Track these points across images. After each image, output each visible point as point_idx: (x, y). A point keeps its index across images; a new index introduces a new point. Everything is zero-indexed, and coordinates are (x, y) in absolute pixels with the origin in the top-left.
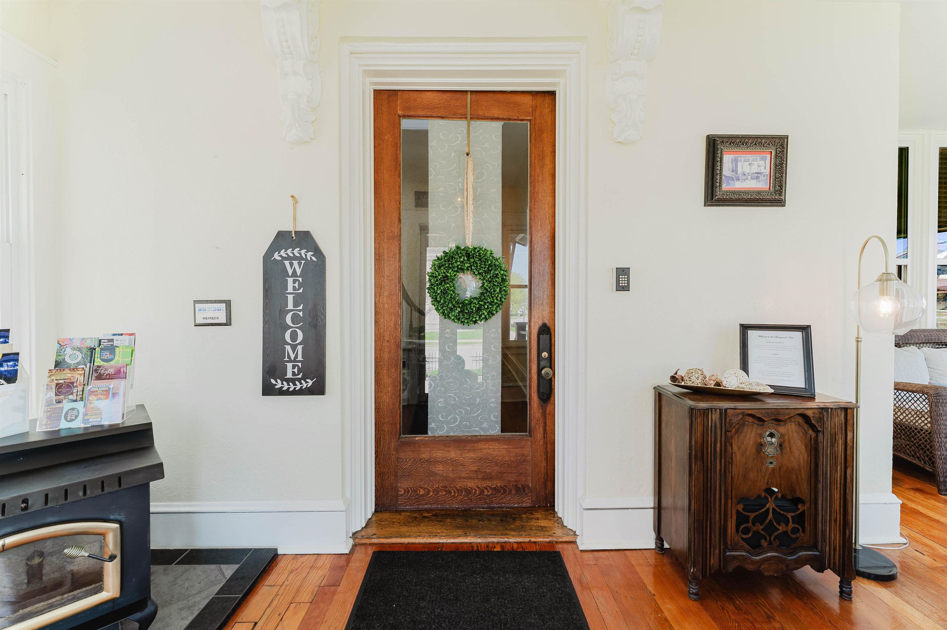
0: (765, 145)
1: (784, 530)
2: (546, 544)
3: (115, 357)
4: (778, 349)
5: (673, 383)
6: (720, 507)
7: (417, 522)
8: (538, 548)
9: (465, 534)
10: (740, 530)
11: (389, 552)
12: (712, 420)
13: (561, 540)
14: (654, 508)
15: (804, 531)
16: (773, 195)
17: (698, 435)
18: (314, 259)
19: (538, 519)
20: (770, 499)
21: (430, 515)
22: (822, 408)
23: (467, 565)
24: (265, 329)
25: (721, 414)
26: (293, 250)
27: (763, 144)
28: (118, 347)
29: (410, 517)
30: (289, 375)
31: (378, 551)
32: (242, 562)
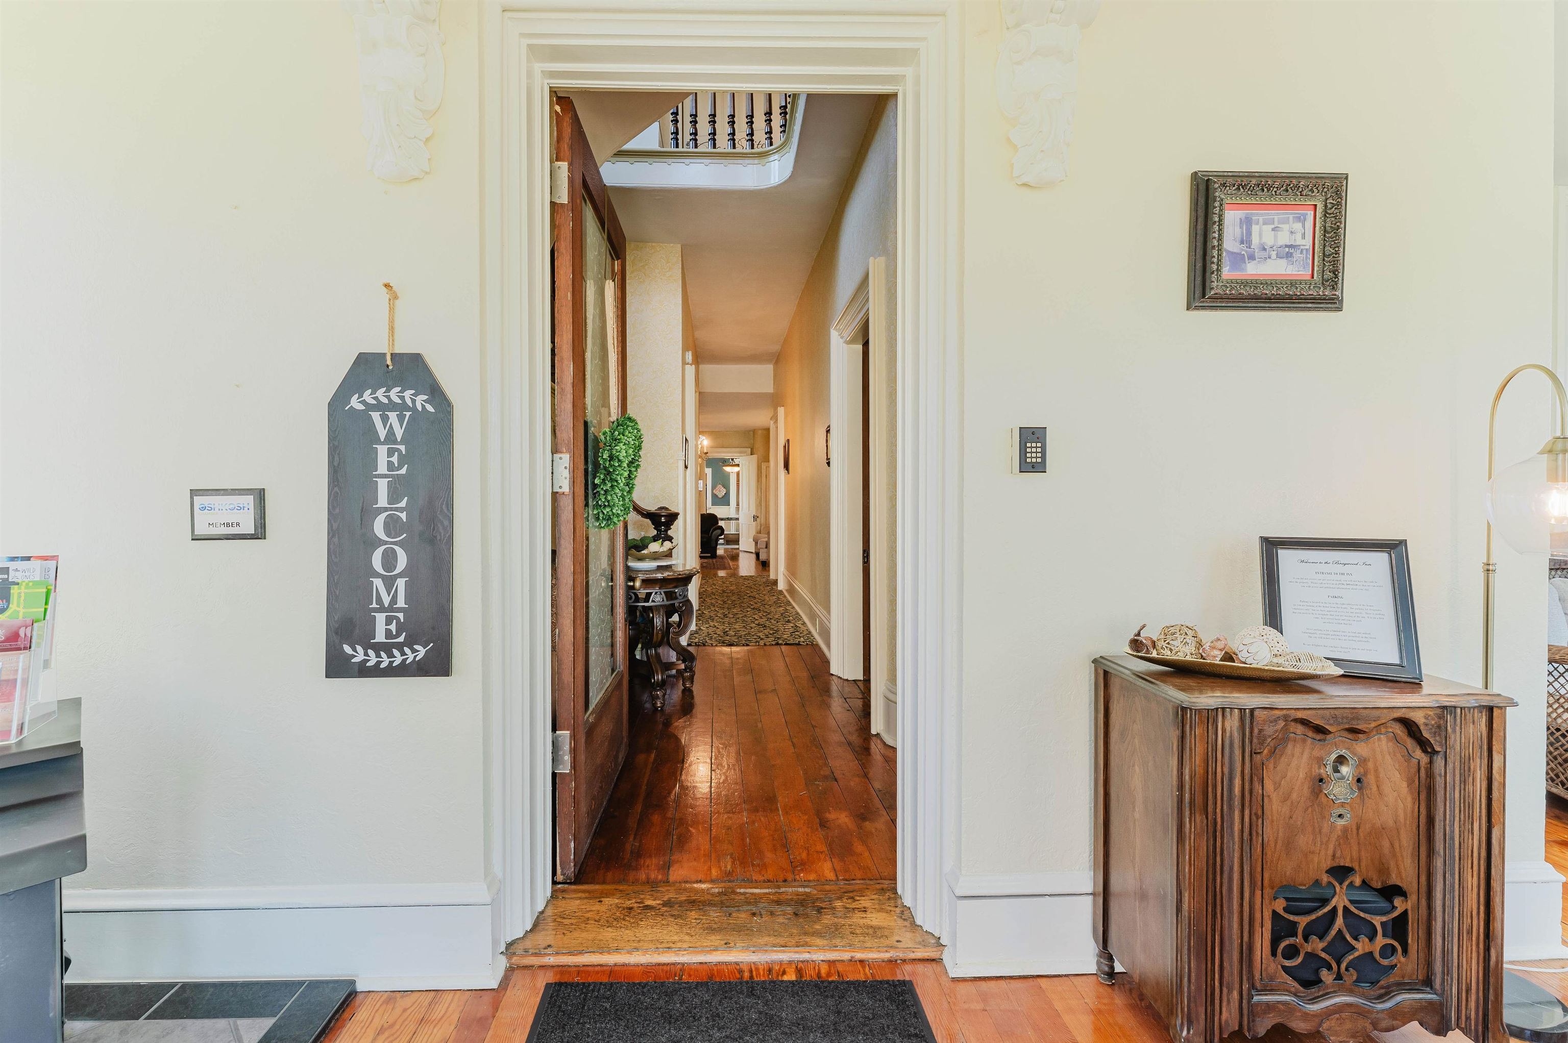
0: (1304, 193)
1: (1367, 951)
2: (884, 964)
3: (10, 605)
4: (1340, 586)
5: (1135, 654)
6: (1241, 905)
7: (633, 918)
8: (868, 973)
9: (726, 944)
10: (1279, 951)
11: (578, 984)
12: (1224, 730)
13: (912, 956)
14: (1094, 894)
15: (1405, 951)
16: (1320, 288)
17: (1197, 762)
18: (430, 408)
19: (865, 910)
20: (1338, 889)
21: (658, 902)
22: (1444, 708)
23: (730, 1013)
24: (331, 546)
25: (1242, 719)
26: (388, 391)
27: (1300, 190)
28: (18, 584)
29: (619, 907)
30: (380, 637)
31: (556, 983)
32: (282, 1012)
